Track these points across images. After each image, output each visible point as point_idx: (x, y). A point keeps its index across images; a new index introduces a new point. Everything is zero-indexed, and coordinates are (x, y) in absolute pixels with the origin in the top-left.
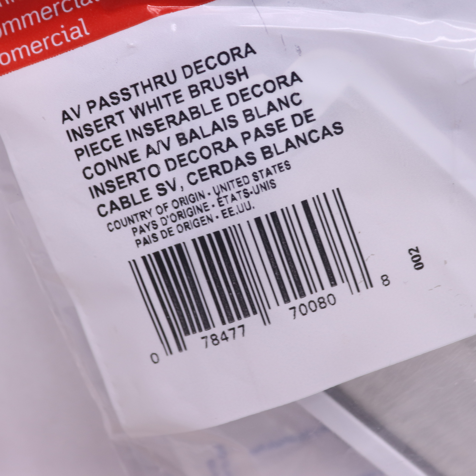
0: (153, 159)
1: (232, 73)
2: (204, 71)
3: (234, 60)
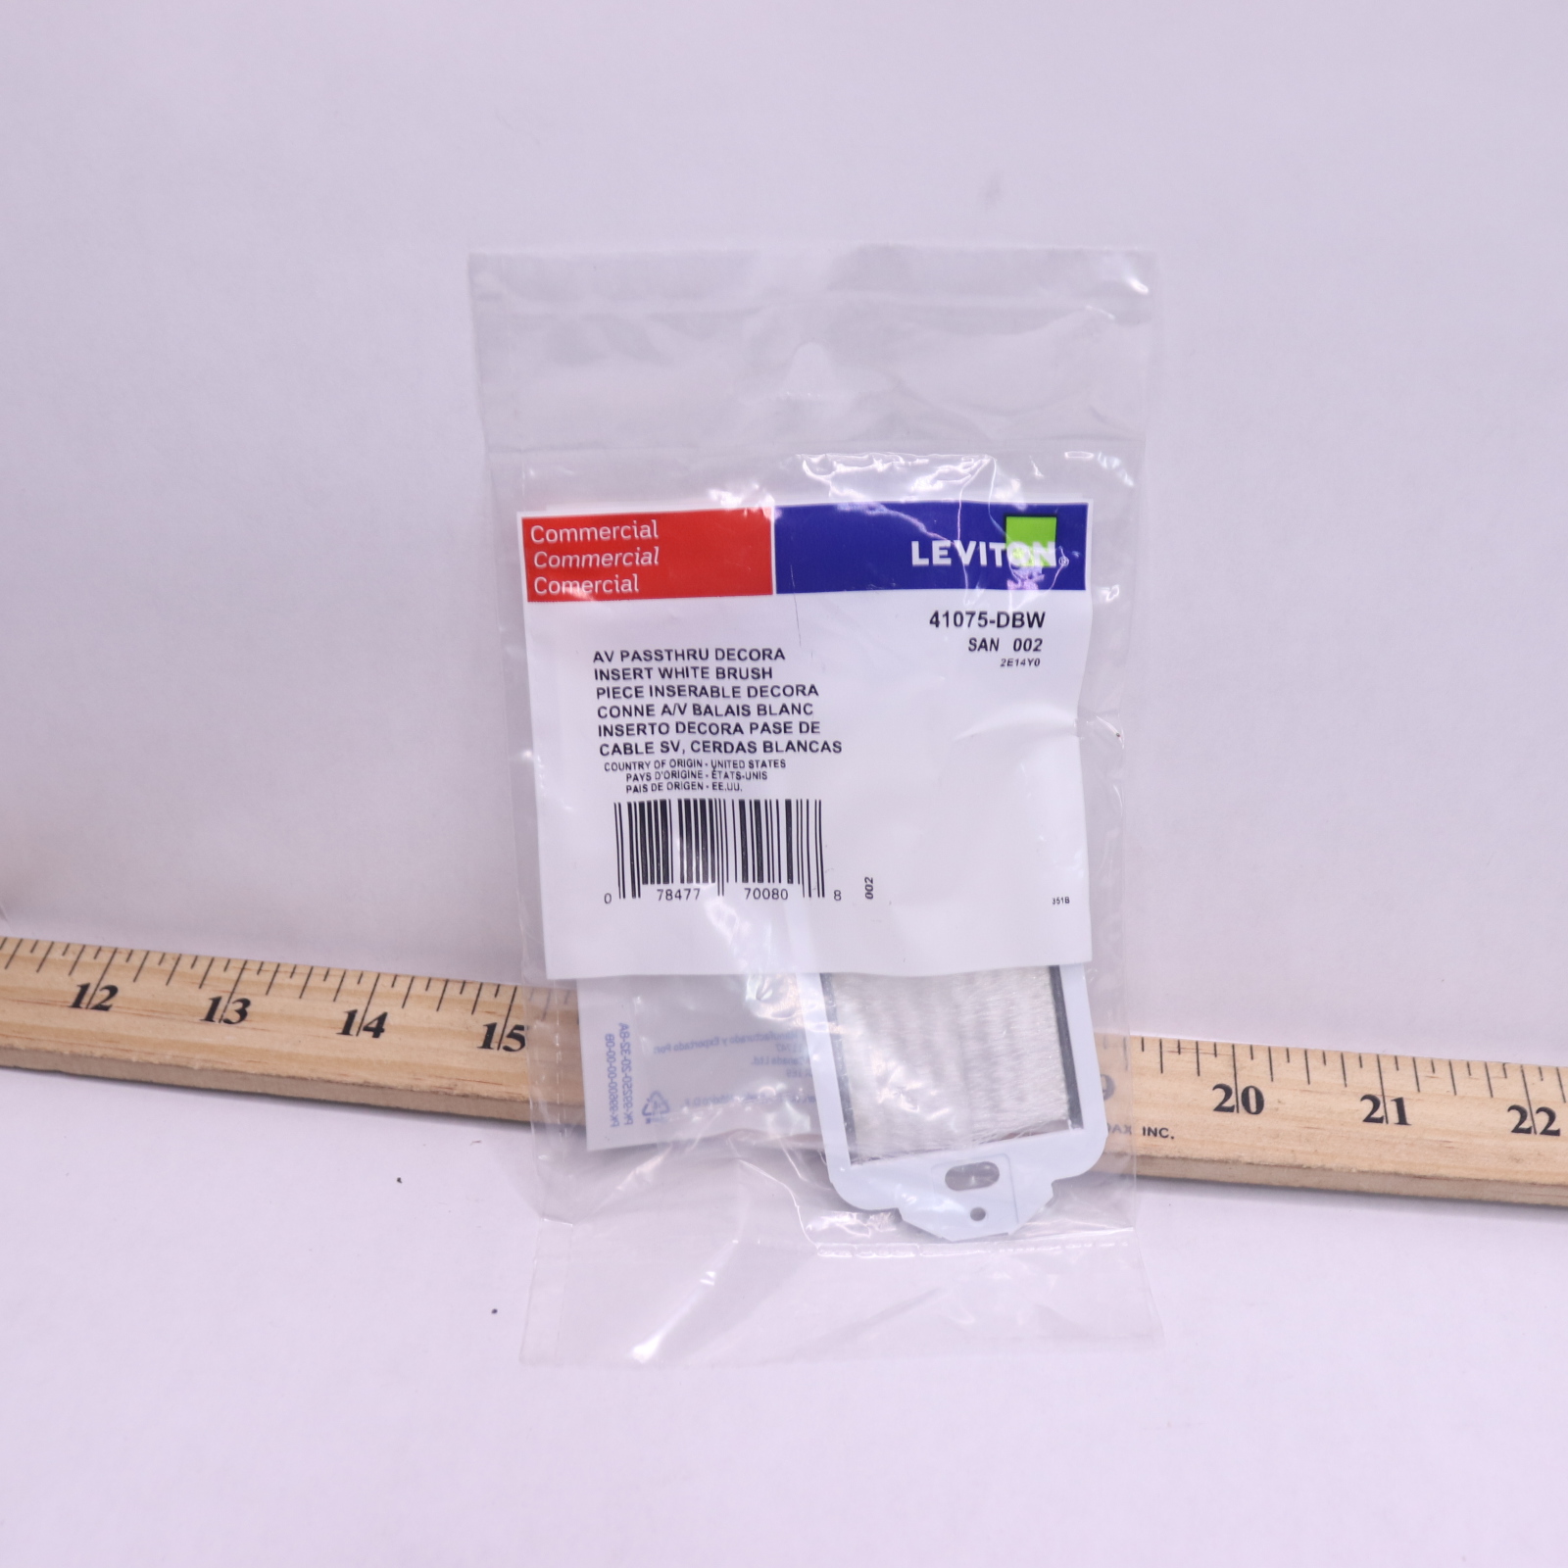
0: (667, 718)
1: (758, 670)
2: (735, 660)
3: (764, 659)
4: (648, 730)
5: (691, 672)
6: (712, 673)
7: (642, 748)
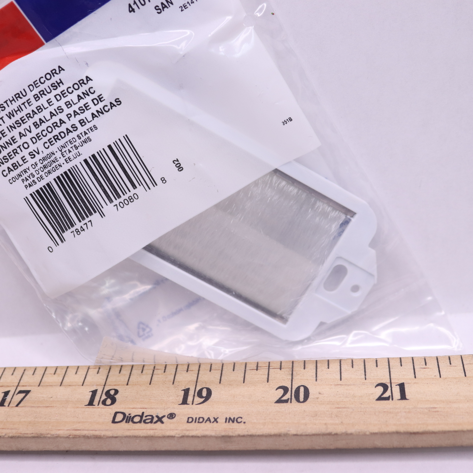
0: (24, 139)
1: (54, 84)
2: (40, 86)
3: (54, 76)
4: (18, 150)
5: (23, 107)
6: (33, 100)
7: (21, 162)
